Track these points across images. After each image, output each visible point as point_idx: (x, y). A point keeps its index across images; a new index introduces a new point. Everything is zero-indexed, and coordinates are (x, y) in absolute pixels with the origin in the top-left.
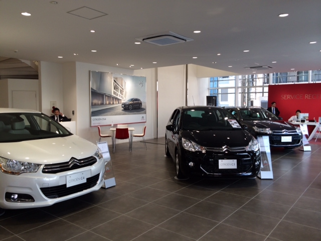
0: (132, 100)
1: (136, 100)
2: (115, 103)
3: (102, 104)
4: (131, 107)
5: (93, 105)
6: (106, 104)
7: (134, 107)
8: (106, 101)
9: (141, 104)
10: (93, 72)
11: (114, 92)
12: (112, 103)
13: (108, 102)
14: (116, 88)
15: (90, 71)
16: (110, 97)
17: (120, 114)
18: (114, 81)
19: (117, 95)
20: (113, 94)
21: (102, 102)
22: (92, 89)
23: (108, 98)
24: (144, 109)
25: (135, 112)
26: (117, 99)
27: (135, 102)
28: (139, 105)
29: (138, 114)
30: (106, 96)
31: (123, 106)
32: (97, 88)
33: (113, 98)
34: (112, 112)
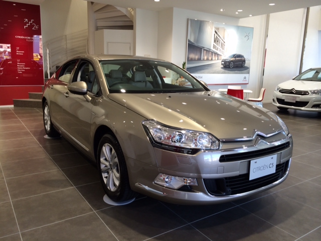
0: (235, 56)
1: (239, 56)
2: (214, 59)
3: (199, 59)
4: (232, 65)
5: (190, 60)
6: (204, 60)
7: (237, 64)
8: (204, 56)
9: (244, 61)
10: (191, 20)
11: (214, 46)
12: (210, 59)
13: (206, 58)
14: (216, 40)
15: (188, 20)
16: (208, 51)
17: (218, 73)
18: (216, 32)
19: (217, 49)
20: (212, 48)
21: (199, 57)
22: (189, 41)
23: (206, 53)
24: (247, 68)
25: (236, 72)
26: (216, 54)
27: (237, 59)
28: (242, 63)
29: (239, 73)
30: (204, 50)
31: (223, 63)
32: (195, 40)
33: (213, 53)
34: (210, 70)
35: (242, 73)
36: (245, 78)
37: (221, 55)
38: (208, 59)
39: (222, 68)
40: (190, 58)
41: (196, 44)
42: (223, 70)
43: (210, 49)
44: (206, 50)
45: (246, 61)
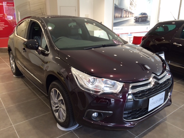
0: (142, 14)
1: (145, 14)
2: (129, 16)
3: (121, 17)
5: (115, 18)
7: (143, 19)
8: (124, 15)
9: (147, 17)
11: (130, 7)
12: (127, 16)
13: (125, 16)
16: (126, 11)
17: (132, 25)
19: (132, 10)
20: (129, 9)
21: (121, 15)
22: (115, 4)
23: (125, 12)
24: (149, 22)
25: (142, 24)
26: (131, 13)
27: (143, 16)
28: (146, 18)
29: (144, 25)
30: (124, 10)
31: (135, 19)
32: (118, 4)
33: (129, 12)
34: (127, 24)
35: (146, 25)
36: (147, 28)
37: (134, 14)
38: (126, 17)
39: (134, 22)
40: (115, 17)
41: (119, 7)
42: (135, 23)
43: (127, 10)
44: (125, 11)
45: (148, 17)
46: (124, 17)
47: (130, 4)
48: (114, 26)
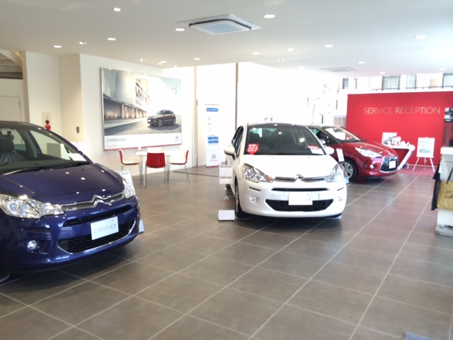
0: (162, 112)
1: (168, 112)
2: (137, 116)
3: (120, 118)
4: (160, 123)
5: (107, 119)
7: (166, 122)
8: (125, 113)
9: (174, 118)
10: (105, 70)
11: (136, 101)
12: (133, 116)
13: (127, 116)
14: (138, 95)
15: (100, 69)
16: (130, 107)
17: (145, 133)
18: (137, 84)
19: (141, 105)
20: (134, 104)
21: (120, 115)
22: (104, 95)
23: (128, 109)
24: (178, 126)
25: (166, 131)
26: (140, 110)
27: (166, 115)
28: (172, 120)
29: (169, 132)
30: (125, 106)
31: (150, 121)
32: (111, 94)
33: (135, 109)
34: (134, 130)
35: (173, 132)
36: (177, 137)
37: (145, 112)
38: (130, 117)
39: (149, 127)
40: (107, 117)
41: (114, 99)
42: (150, 129)
43: (132, 105)
44: (128, 107)
45: (177, 118)
46: (125, 118)
47: (137, 95)
48: (106, 135)
